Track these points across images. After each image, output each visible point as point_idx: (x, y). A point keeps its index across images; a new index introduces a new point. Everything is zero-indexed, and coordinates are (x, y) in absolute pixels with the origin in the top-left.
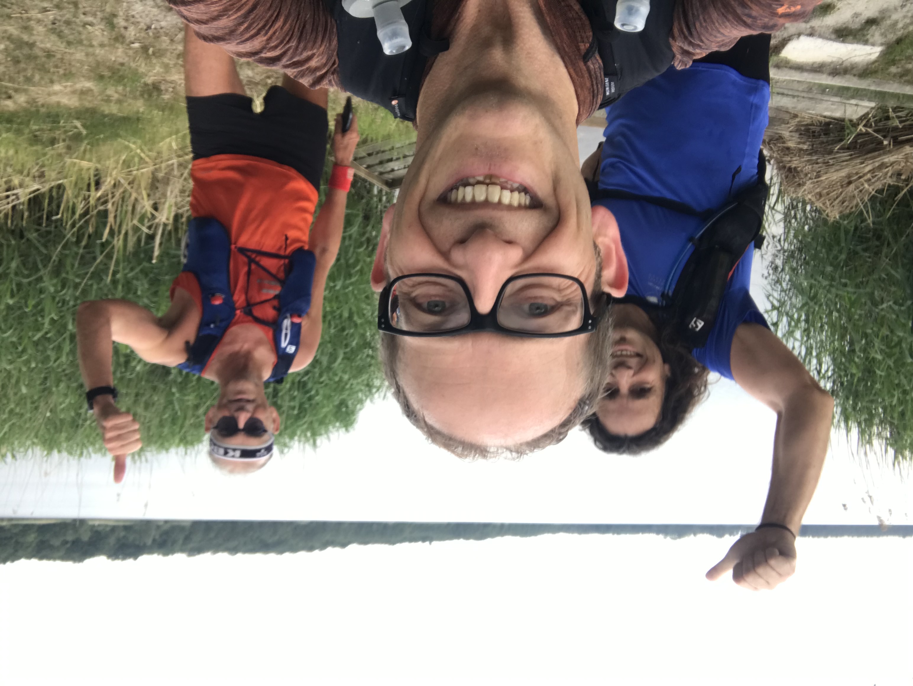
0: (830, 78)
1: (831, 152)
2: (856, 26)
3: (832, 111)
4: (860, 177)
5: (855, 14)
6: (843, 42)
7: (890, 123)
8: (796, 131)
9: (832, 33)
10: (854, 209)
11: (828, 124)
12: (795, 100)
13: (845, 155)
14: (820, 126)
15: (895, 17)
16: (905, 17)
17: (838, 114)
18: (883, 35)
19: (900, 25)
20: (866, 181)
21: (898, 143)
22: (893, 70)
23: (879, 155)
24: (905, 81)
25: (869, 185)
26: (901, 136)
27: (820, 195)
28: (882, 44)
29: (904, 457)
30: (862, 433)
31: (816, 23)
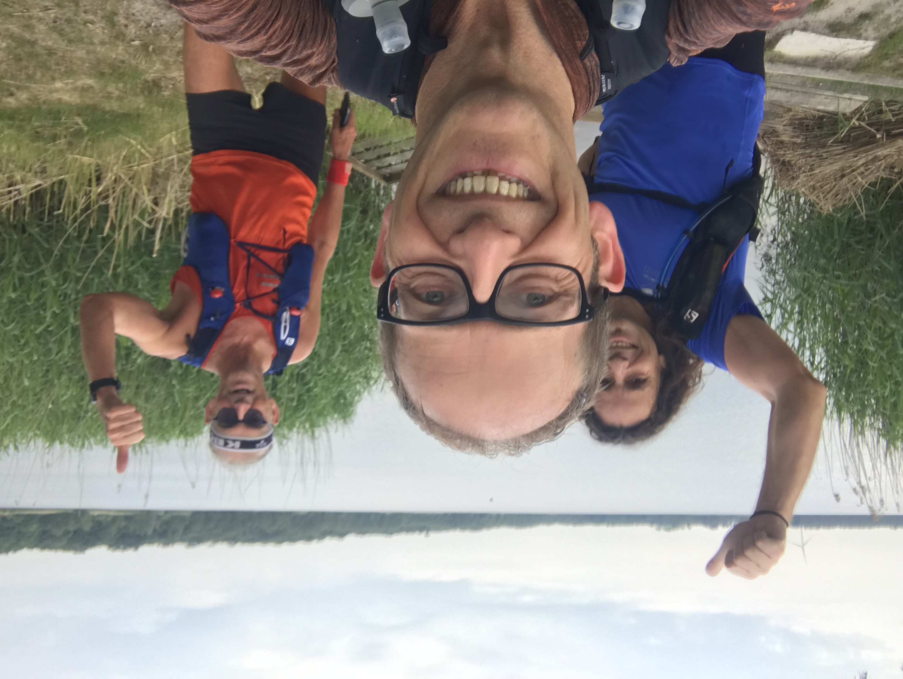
0: (824, 72)
1: (824, 146)
2: (849, 20)
3: (825, 105)
4: (853, 171)
5: (848, 8)
6: (837, 36)
7: (883, 116)
8: (790, 125)
9: (825, 27)
10: (847, 202)
11: (821, 118)
12: (789, 94)
13: (839, 148)
14: (814, 120)
15: (887, 11)
16: (898, 12)
17: (831, 108)
18: (876, 29)
19: (893, 19)
20: (859, 174)
21: (891, 137)
22: (887, 64)
23: (872, 149)
24: (898, 75)
25: (862, 178)
26: (893, 129)
27: (814, 188)
28: (875, 39)
29: (896, 448)
30: (855, 424)
31: (809, 18)
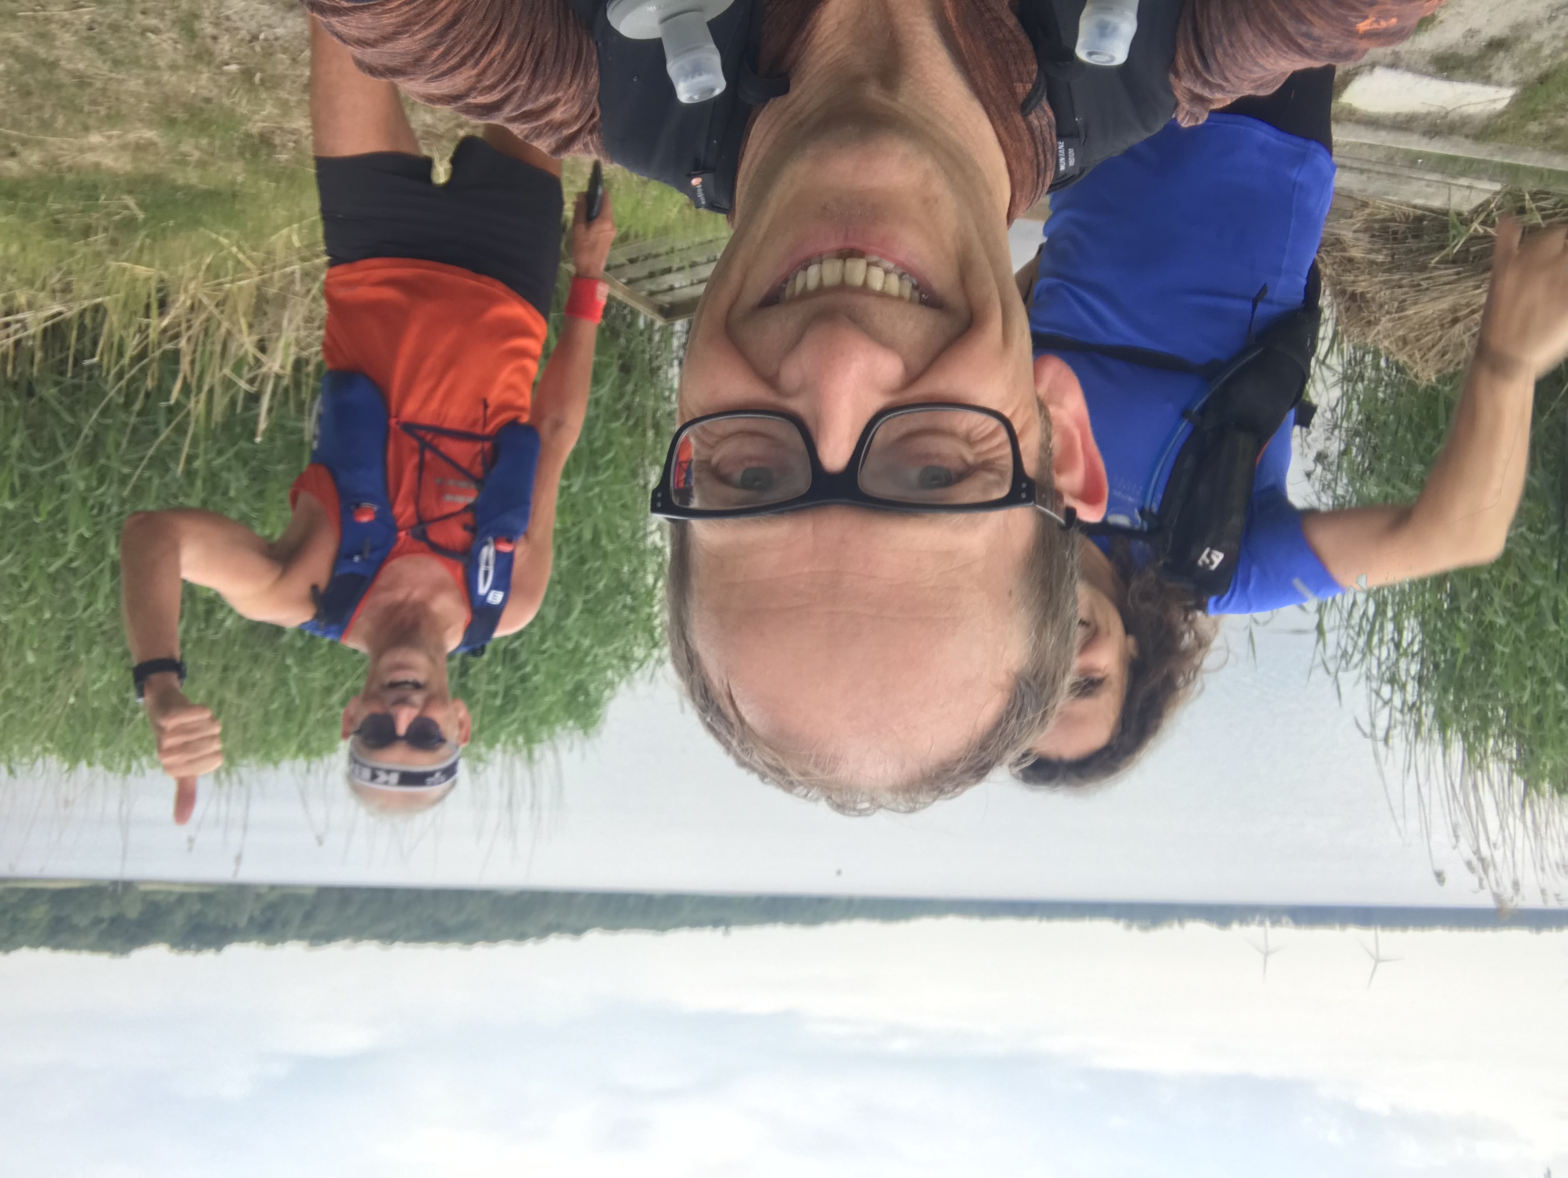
0: (1425, 140)
1: (1423, 268)
2: (1470, 50)
3: (1427, 197)
4: (1473, 312)
5: (1470, 30)
6: (1448, 78)
7: (1526, 218)
8: (1366, 230)
9: (1430, 62)
11: (1419, 219)
12: (1364, 177)
13: (1449, 273)
14: (1406, 222)
15: (1537, 37)
16: (1554, 37)
17: (1437, 203)
18: (1517, 67)
19: (1546, 51)
22: (1534, 127)
24: (1553, 148)
27: (1404, 341)
28: (1514, 84)
29: (1540, 793)
30: (1470, 750)
31: (1403, 47)
